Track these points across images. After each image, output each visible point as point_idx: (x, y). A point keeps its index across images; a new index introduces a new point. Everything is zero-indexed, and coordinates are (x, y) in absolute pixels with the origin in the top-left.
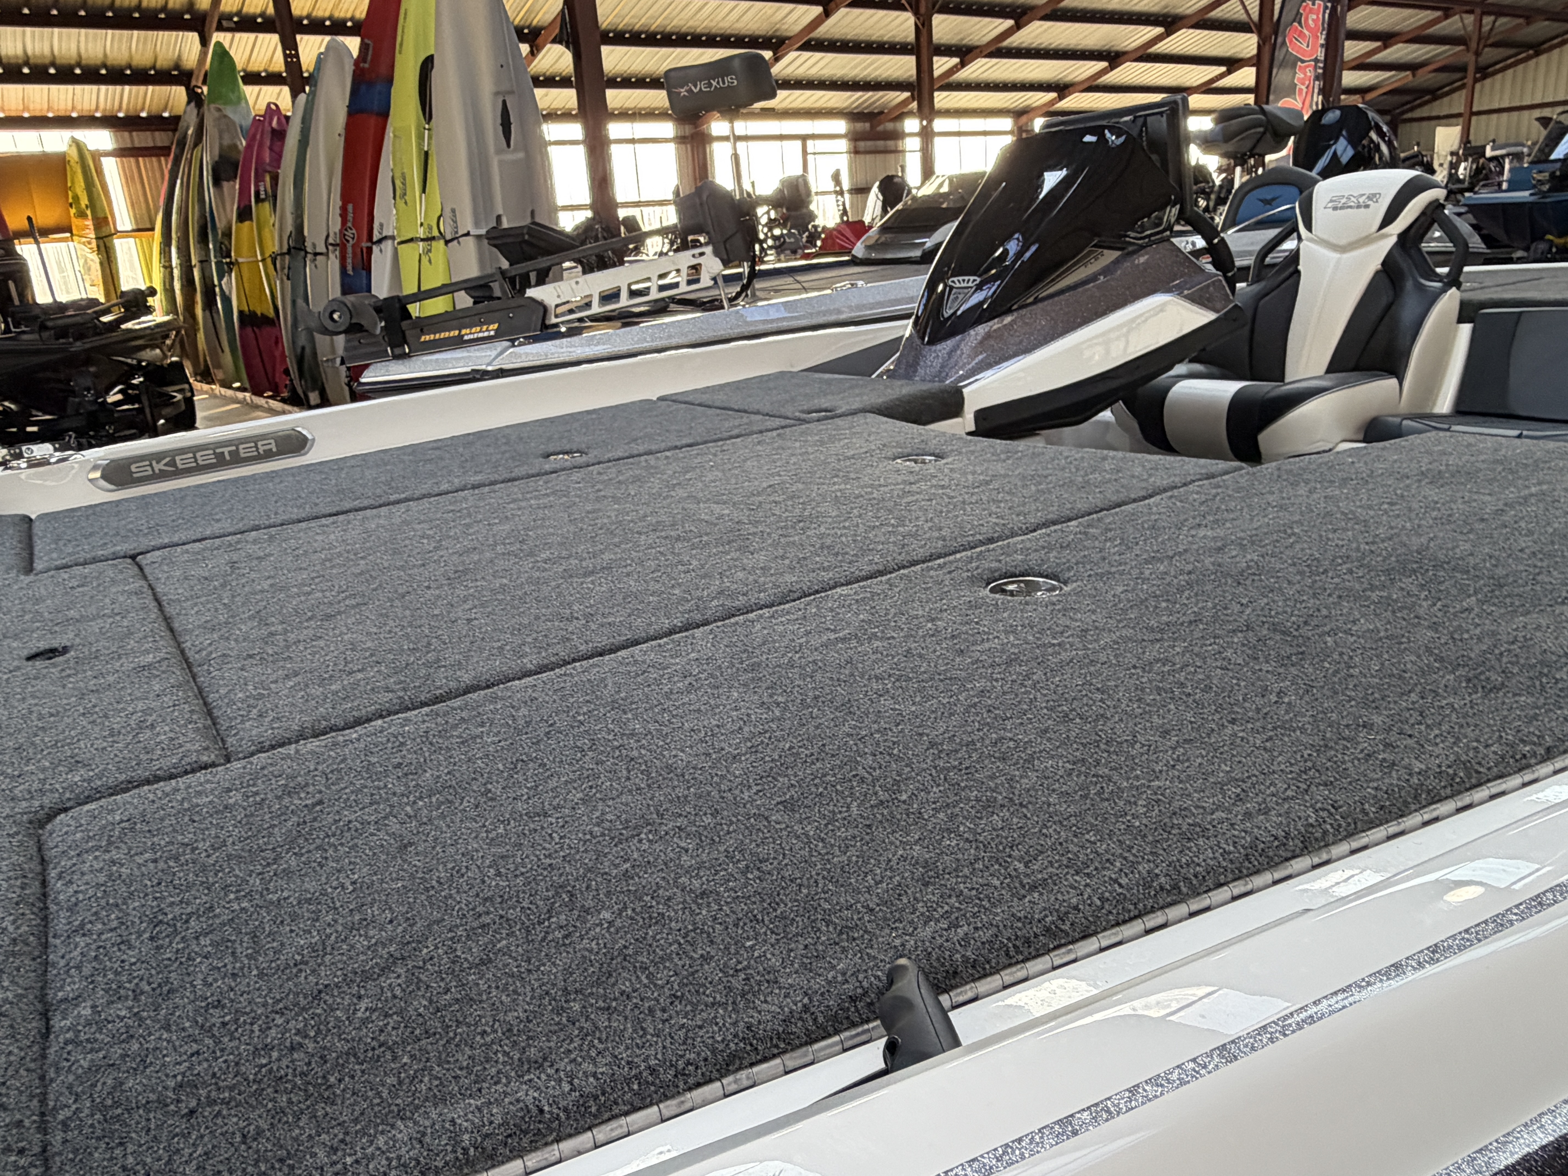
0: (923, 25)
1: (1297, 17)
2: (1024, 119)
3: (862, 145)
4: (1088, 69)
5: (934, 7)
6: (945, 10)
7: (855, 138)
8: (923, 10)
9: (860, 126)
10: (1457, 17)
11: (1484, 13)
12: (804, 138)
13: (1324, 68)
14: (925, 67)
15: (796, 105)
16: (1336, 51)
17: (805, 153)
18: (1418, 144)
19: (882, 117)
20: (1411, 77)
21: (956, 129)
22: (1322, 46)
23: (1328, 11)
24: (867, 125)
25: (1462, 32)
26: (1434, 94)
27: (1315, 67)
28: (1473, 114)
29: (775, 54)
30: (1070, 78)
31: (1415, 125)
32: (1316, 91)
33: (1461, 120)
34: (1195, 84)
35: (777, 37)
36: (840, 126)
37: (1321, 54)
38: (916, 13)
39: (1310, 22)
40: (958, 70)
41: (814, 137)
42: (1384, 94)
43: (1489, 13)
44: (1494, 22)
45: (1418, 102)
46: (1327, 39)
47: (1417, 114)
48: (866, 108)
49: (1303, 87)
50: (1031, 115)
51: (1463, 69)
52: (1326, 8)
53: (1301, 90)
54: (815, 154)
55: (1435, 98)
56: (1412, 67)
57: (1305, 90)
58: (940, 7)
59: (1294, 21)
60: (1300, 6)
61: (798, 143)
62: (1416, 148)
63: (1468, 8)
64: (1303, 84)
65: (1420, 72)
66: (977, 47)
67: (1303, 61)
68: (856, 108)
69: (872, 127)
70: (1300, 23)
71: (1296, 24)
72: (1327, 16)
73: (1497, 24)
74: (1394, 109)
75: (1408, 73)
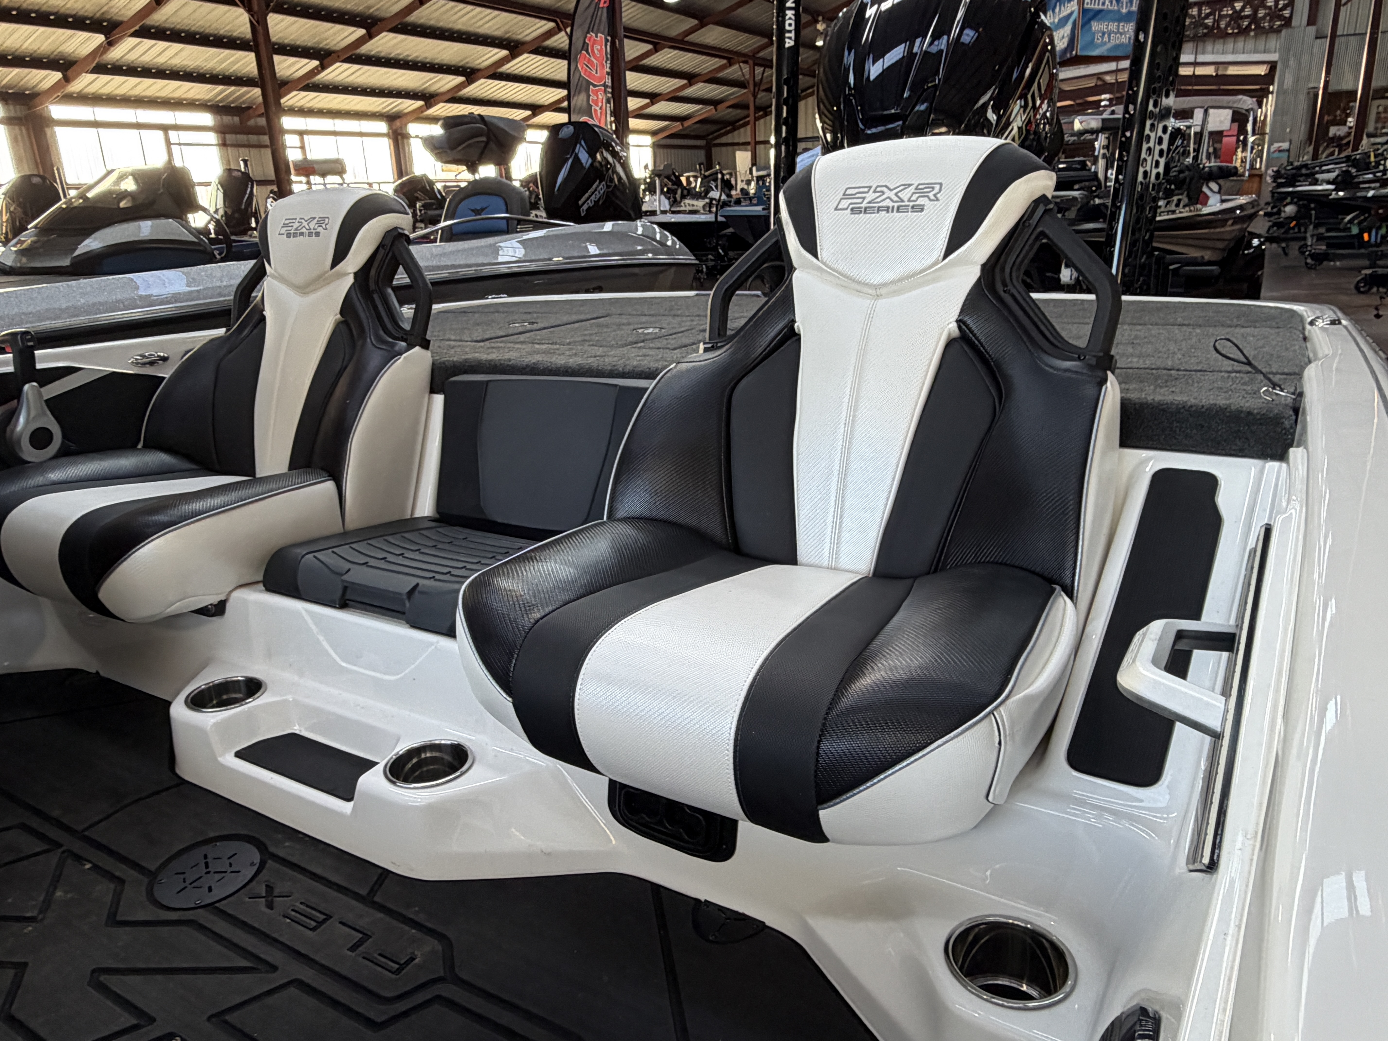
0: (258, 22)
1: (585, 47)
2: (398, 123)
3: (230, 138)
4: (449, 82)
5: (268, 6)
6: (280, 10)
7: (222, 130)
8: (256, 8)
9: (227, 119)
10: (736, 66)
11: (755, 64)
12: (165, 128)
13: (612, 93)
14: (265, 64)
15: (149, 93)
16: (620, 80)
17: (168, 144)
18: (719, 164)
19: (251, 111)
20: (714, 110)
21: (358, 130)
22: (608, 73)
23: (609, 44)
24: (236, 119)
25: (743, 79)
26: (733, 125)
27: (605, 92)
28: (757, 143)
29: (107, 38)
30: (433, 89)
31: (724, 149)
32: (609, 112)
33: (749, 147)
34: (546, 103)
35: (108, 21)
36: (207, 119)
37: (609, 81)
38: (249, 10)
39: (596, 51)
40: (319, 73)
41: (177, 127)
42: (696, 123)
43: (761, 65)
44: (763, 73)
45: (722, 131)
46: (612, 68)
47: (724, 140)
48: (232, 102)
49: (598, 108)
50: (404, 120)
51: (746, 107)
52: (607, 40)
53: (596, 110)
54: (180, 144)
55: (734, 129)
56: (714, 103)
57: (599, 111)
58: (276, 5)
59: (582, 50)
60: (586, 37)
61: (160, 133)
62: (717, 167)
63: (744, 59)
64: (597, 105)
65: (719, 107)
66: (334, 52)
67: (595, 86)
68: (221, 101)
69: (241, 122)
70: (587, 51)
71: (584, 52)
72: (608, 47)
73: (765, 74)
74: (708, 135)
75: (712, 107)
